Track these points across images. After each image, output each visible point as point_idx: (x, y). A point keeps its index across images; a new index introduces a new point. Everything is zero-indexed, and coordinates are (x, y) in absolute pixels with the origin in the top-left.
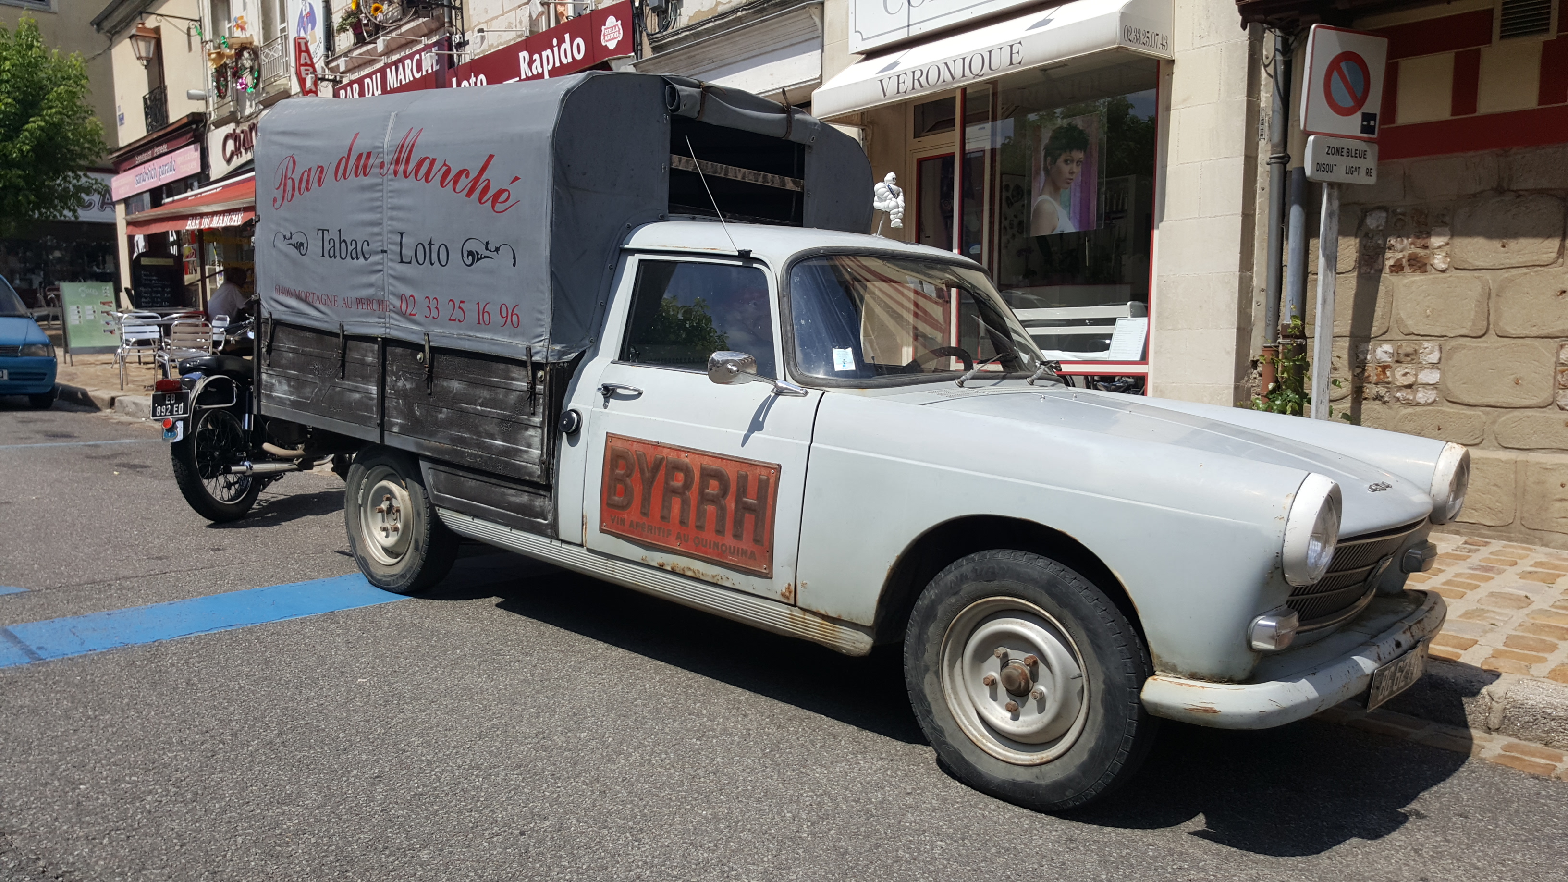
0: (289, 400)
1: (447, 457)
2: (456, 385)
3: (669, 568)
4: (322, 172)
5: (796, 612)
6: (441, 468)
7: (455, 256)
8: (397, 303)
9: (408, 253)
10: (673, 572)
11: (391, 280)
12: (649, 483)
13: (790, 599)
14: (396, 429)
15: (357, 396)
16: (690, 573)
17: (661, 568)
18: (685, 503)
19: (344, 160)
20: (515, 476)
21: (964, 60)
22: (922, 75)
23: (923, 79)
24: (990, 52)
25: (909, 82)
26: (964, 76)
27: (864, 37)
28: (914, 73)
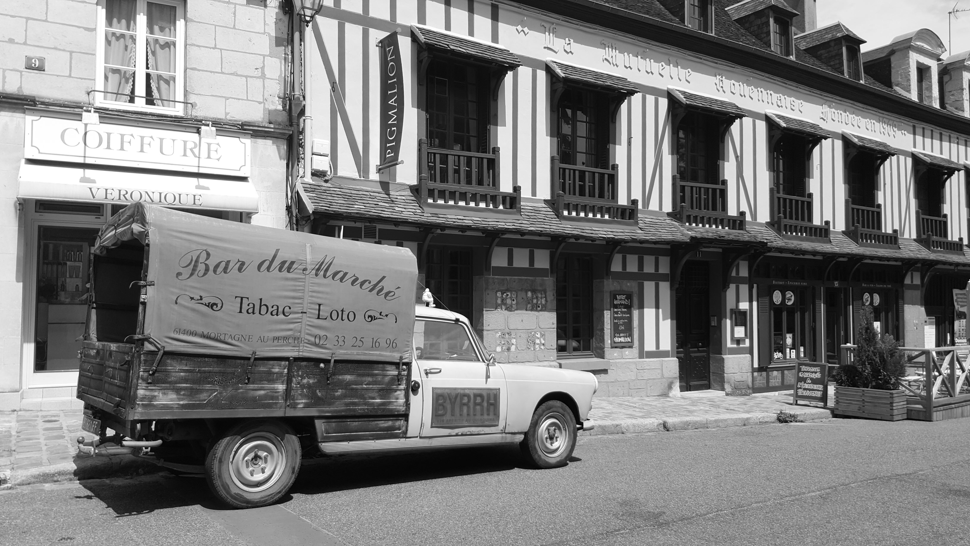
0: (179, 404)
1: (345, 414)
2: (348, 377)
3: (460, 434)
4: (242, 265)
5: (504, 435)
6: (334, 420)
7: (360, 317)
8: (312, 339)
9: (324, 314)
10: (462, 435)
11: (308, 327)
12: (453, 404)
13: (503, 432)
14: (301, 405)
15: (261, 392)
16: (468, 433)
17: (457, 435)
18: (469, 407)
19: (268, 262)
20: (387, 414)
21: (160, 194)
22: (127, 193)
23: (128, 196)
24: (180, 195)
25: (116, 195)
26: (160, 201)
27: (41, 152)
28: (120, 191)
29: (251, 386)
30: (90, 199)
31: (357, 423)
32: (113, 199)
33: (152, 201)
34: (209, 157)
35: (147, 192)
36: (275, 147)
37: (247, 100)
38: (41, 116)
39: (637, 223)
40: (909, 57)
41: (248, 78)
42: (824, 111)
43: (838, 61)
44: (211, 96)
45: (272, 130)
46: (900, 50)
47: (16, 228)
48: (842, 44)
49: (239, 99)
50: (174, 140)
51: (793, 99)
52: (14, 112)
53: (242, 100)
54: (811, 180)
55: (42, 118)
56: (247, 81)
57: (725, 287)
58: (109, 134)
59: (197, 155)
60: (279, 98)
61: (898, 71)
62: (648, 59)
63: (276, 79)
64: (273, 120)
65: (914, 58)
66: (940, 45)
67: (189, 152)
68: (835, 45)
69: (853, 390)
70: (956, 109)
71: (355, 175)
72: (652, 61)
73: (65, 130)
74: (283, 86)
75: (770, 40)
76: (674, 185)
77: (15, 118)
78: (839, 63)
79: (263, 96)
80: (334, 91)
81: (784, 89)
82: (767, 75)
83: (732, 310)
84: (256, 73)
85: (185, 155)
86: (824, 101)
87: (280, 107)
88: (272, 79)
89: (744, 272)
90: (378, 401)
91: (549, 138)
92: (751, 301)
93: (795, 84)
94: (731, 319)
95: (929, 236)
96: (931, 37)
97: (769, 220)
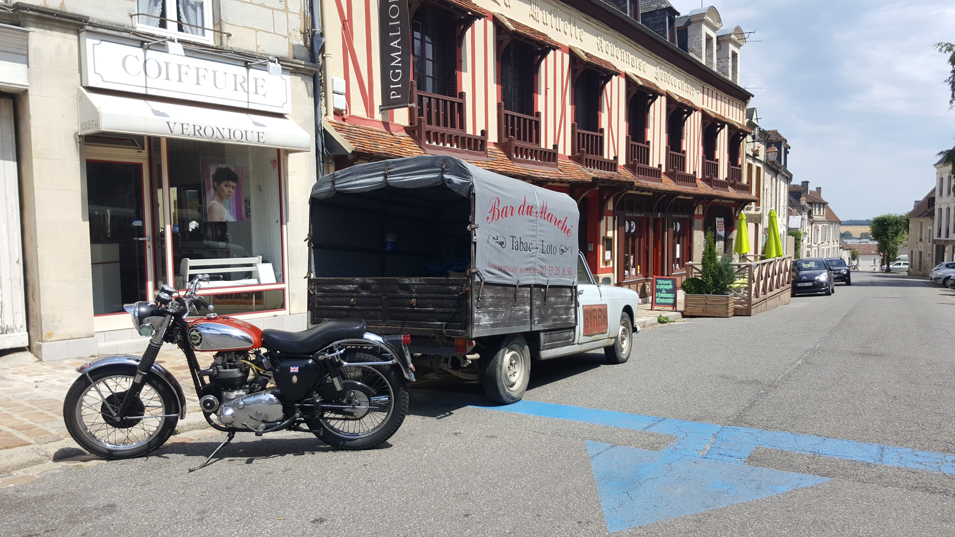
0: (490, 324)
1: (552, 328)
2: (552, 299)
4: (512, 209)
5: (608, 339)
6: (548, 333)
7: (558, 251)
8: (540, 269)
9: (545, 249)
10: (592, 341)
11: (539, 260)
13: (608, 337)
14: (536, 323)
15: (521, 313)
18: (597, 319)
19: (522, 207)
20: (568, 326)
21: (230, 130)
22: (201, 129)
23: (202, 132)
24: (246, 132)
25: (191, 130)
26: (230, 138)
27: (104, 80)
28: (194, 126)
29: (517, 308)
30: (168, 134)
31: (556, 335)
32: (189, 135)
33: (224, 138)
34: (256, 93)
35: (218, 128)
36: (304, 84)
37: (275, 33)
38: (101, 40)
39: (557, 165)
40: (701, 29)
41: (274, 11)
42: (657, 71)
43: (662, 29)
44: (243, 27)
45: (303, 67)
46: (696, 22)
47: (78, 163)
48: (665, 14)
49: (267, 32)
50: (225, 74)
51: (640, 60)
52: (66, 32)
53: (270, 33)
54: (648, 130)
55: (103, 42)
56: (273, 13)
57: (601, 219)
58: (167, 64)
59: (247, 91)
60: (301, 33)
61: (693, 40)
62: (557, 18)
63: (297, 14)
64: (297, 55)
65: (705, 30)
66: (719, 21)
67: (239, 87)
68: (660, 15)
69: (698, 297)
70: (723, 73)
71: (363, 115)
72: (560, 19)
73: (125, 58)
74: (303, 21)
75: (627, 7)
76: (573, 132)
77: (67, 40)
78: (663, 31)
79: (288, 30)
80: (344, 29)
81: (635, 51)
82: (627, 39)
83: (603, 237)
84: (280, 6)
85: (236, 89)
86: (656, 63)
87: (302, 43)
88: (294, 13)
89: (610, 206)
90: (564, 317)
91: (496, 85)
92: (614, 230)
93: (642, 47)
94: (603, 245)
95: (711, 176)
96: (714, 12)
97: (625, 164)
